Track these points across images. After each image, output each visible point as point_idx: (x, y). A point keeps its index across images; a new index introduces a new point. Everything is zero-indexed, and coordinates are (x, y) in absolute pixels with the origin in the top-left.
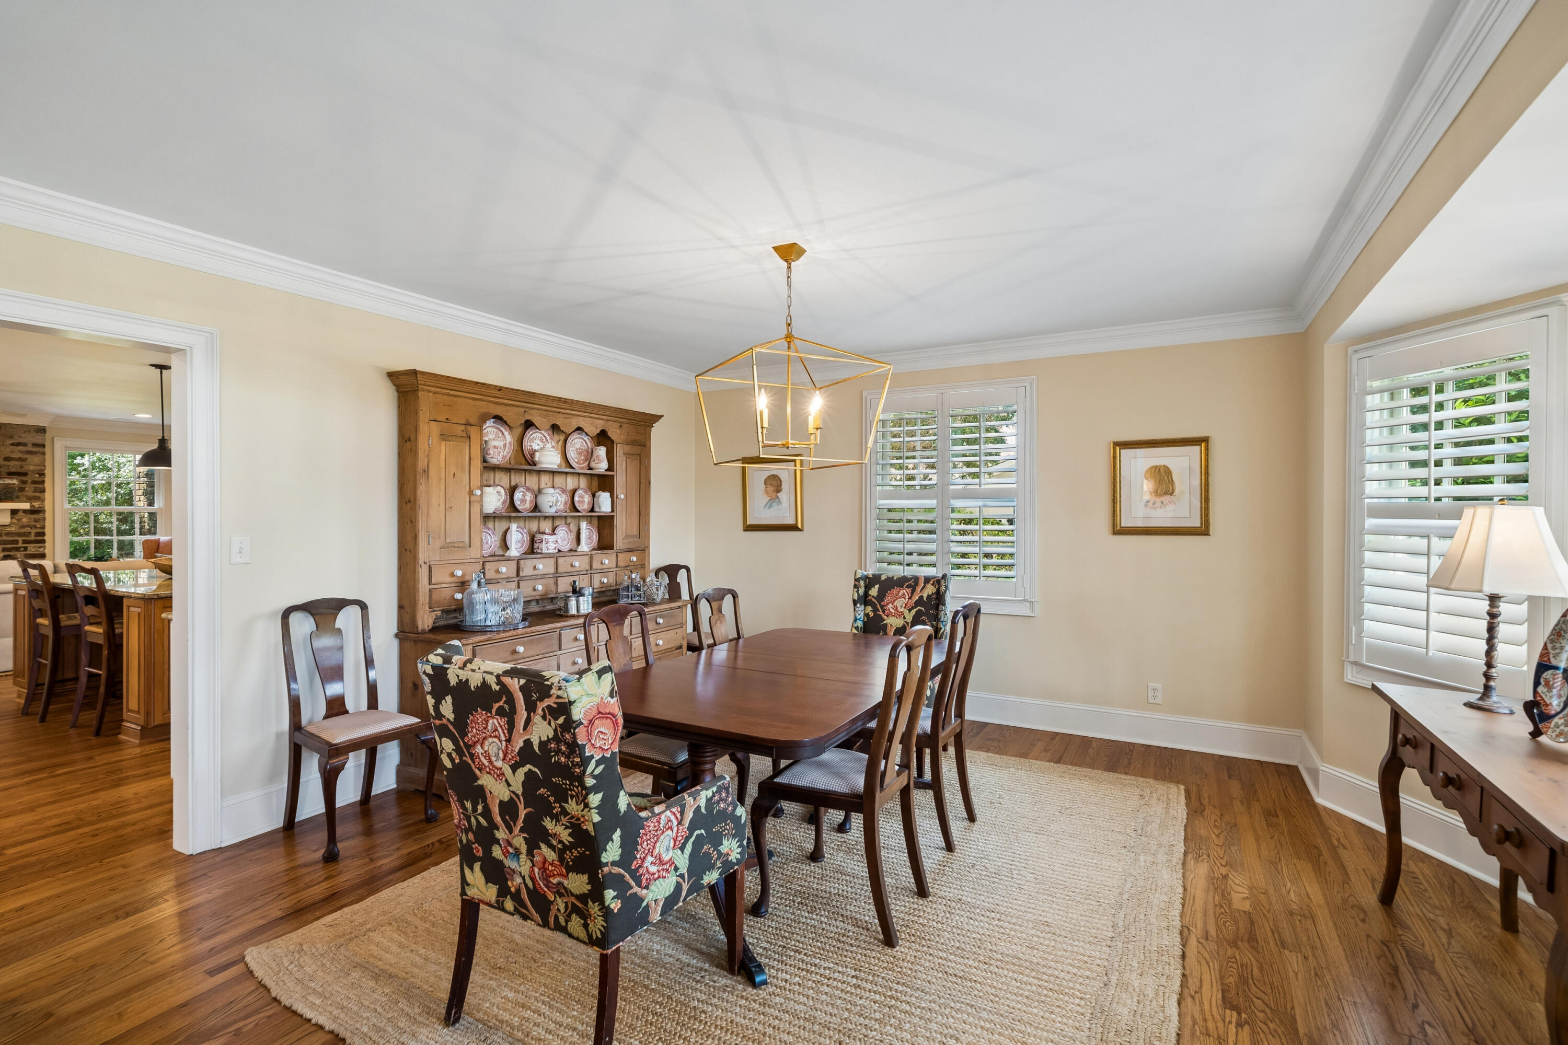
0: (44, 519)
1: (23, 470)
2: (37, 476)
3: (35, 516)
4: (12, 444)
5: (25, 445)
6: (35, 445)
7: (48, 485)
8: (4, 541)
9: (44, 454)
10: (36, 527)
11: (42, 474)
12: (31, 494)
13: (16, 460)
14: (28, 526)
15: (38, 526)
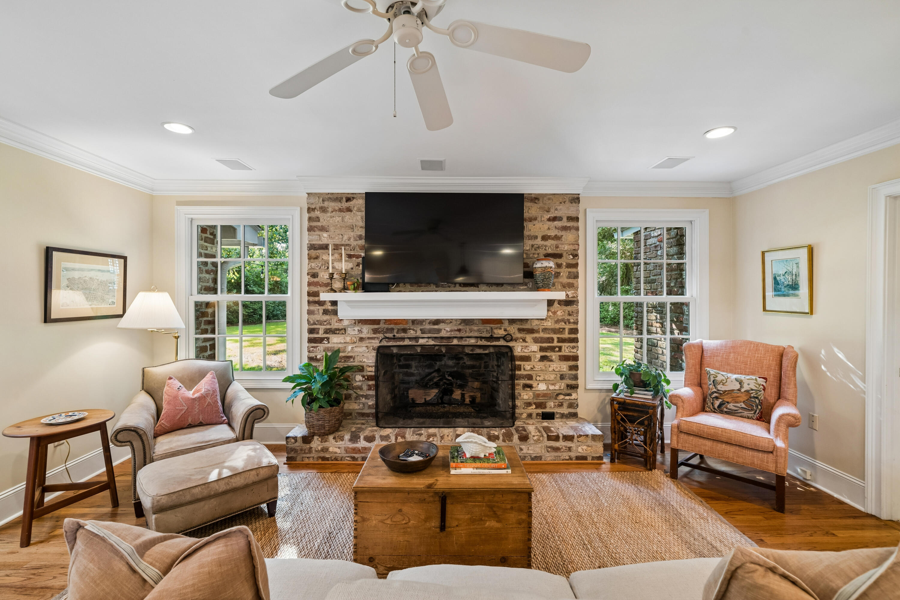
0: (577, 312)
1: (558, 251)
2: (571, 257)
3: (569, 308)
4: (549, 220)
5: (560, 219)
6: (570, 219)
7: (580, 269)
8: (541, 338)
9: (577, 229)
10: (569, 323)
11: (576, 256)
12: (565, 280)
13: (553, 239)
14: (563, 320)
15: (572, 321)
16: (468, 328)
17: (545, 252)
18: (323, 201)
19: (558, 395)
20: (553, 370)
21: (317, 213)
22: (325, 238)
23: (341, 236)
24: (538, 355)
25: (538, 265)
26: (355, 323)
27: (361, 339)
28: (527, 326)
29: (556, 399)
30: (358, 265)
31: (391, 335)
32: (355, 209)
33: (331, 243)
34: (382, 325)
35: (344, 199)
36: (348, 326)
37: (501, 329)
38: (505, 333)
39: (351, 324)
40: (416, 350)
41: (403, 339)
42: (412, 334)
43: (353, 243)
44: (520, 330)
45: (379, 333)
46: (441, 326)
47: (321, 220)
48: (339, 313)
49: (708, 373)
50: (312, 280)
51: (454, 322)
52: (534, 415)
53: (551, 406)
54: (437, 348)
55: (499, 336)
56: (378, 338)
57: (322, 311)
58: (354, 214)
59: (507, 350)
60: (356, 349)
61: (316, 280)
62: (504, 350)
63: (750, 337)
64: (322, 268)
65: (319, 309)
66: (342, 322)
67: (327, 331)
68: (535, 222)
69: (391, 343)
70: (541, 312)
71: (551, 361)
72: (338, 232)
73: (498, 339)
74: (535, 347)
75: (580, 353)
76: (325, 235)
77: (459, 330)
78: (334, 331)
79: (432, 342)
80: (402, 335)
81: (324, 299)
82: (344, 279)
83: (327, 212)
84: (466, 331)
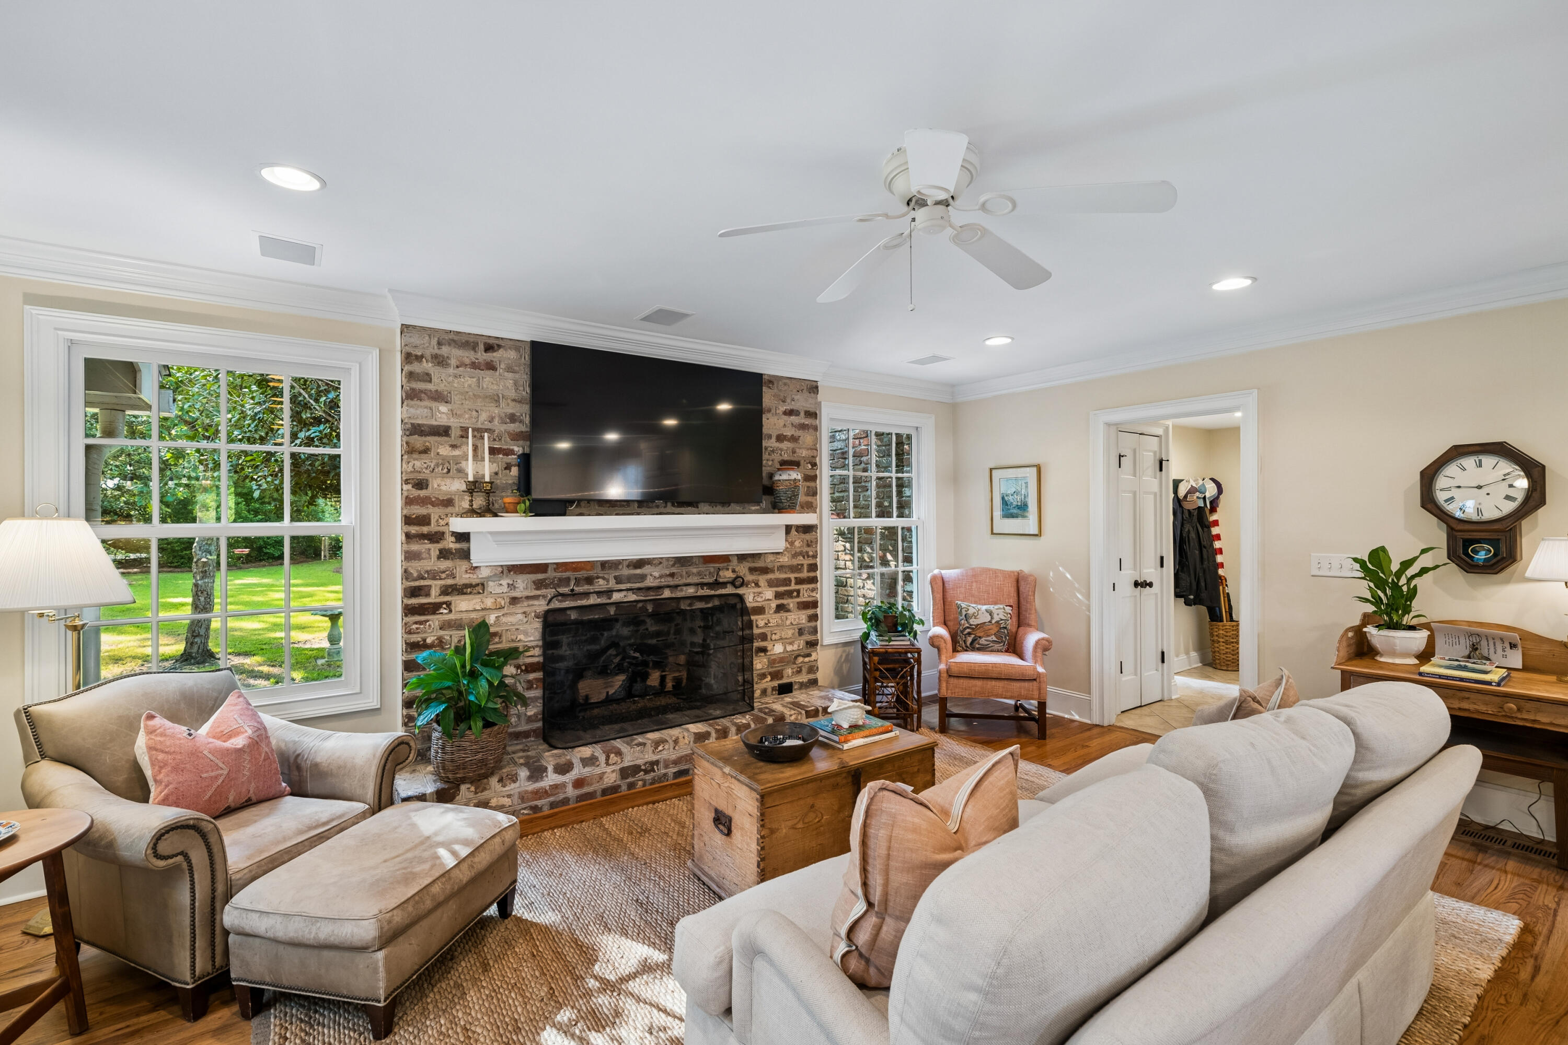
0: (816, 542)
1: (796, 458)
2: (810, 467)
3: (808, 537)
4: (785, 413)
5: (797, 413)
6: (809, 414)
7: (817, 483)
8: (777, 579)
9: (816, 428)
11: (814, 465)
12: (805, 499)
13: (789, 440)
14: (801, 553)
15: (811, 553)
16: (684, 570)
17: (781, 458)
18: (440, 344)
19: (796, 658)
20: (791, 623)
21: (427, 366)
22: (442, 414)
23: (474, 413)
24: (774, 605)
25: (781, 477)
26: (502, 572)
27: (514, 601)
28: (760, 564)
29: (794, 663)
30: (508, 467)
31: (565, 590)
32: (503, 366)
33: (454, 423)
34: (551, 574)
35: (481, 347)
36: (488, 578)
37: (728, 569)
38: (733, 576)
39: (495, 575)
40: (609, 612)
41: (586, 595)
42: (601, 584)
43: (497, 426)
44: (752, 570)
45: (546, 587)
46: (646, 570)
47: (434, 379)
48: (473, 556)
49: (959, 607)
50: (416, 492)
51: (665, 563)
52: (769, 690)
53: (789, 675)
54: (640, 605)
55: (725, 580)
56: (544, 597)
57: (438, 553)
58: (500, 375)
59: (737, 600)
60: (504, 619)
61: (423, 493)
62: (732, 601)
64: (436, 470)
65: (429, 550)
66: (477, 571)
67: (446, 591)
68: (769, 415)
69: (566, 604)
70: (778, 542)
71: (788, 611)
72: (468, 404)
73: (724, 585)
74: (769, 594)
75: (819, 597)
76: (443, 408)
77: (672, 575)
78: (461, 590)
79: (632, 597)
80: (586, 588)
81: (441, 529)
82: (488, 493)
83: (448, 365)
84: (682, 576)
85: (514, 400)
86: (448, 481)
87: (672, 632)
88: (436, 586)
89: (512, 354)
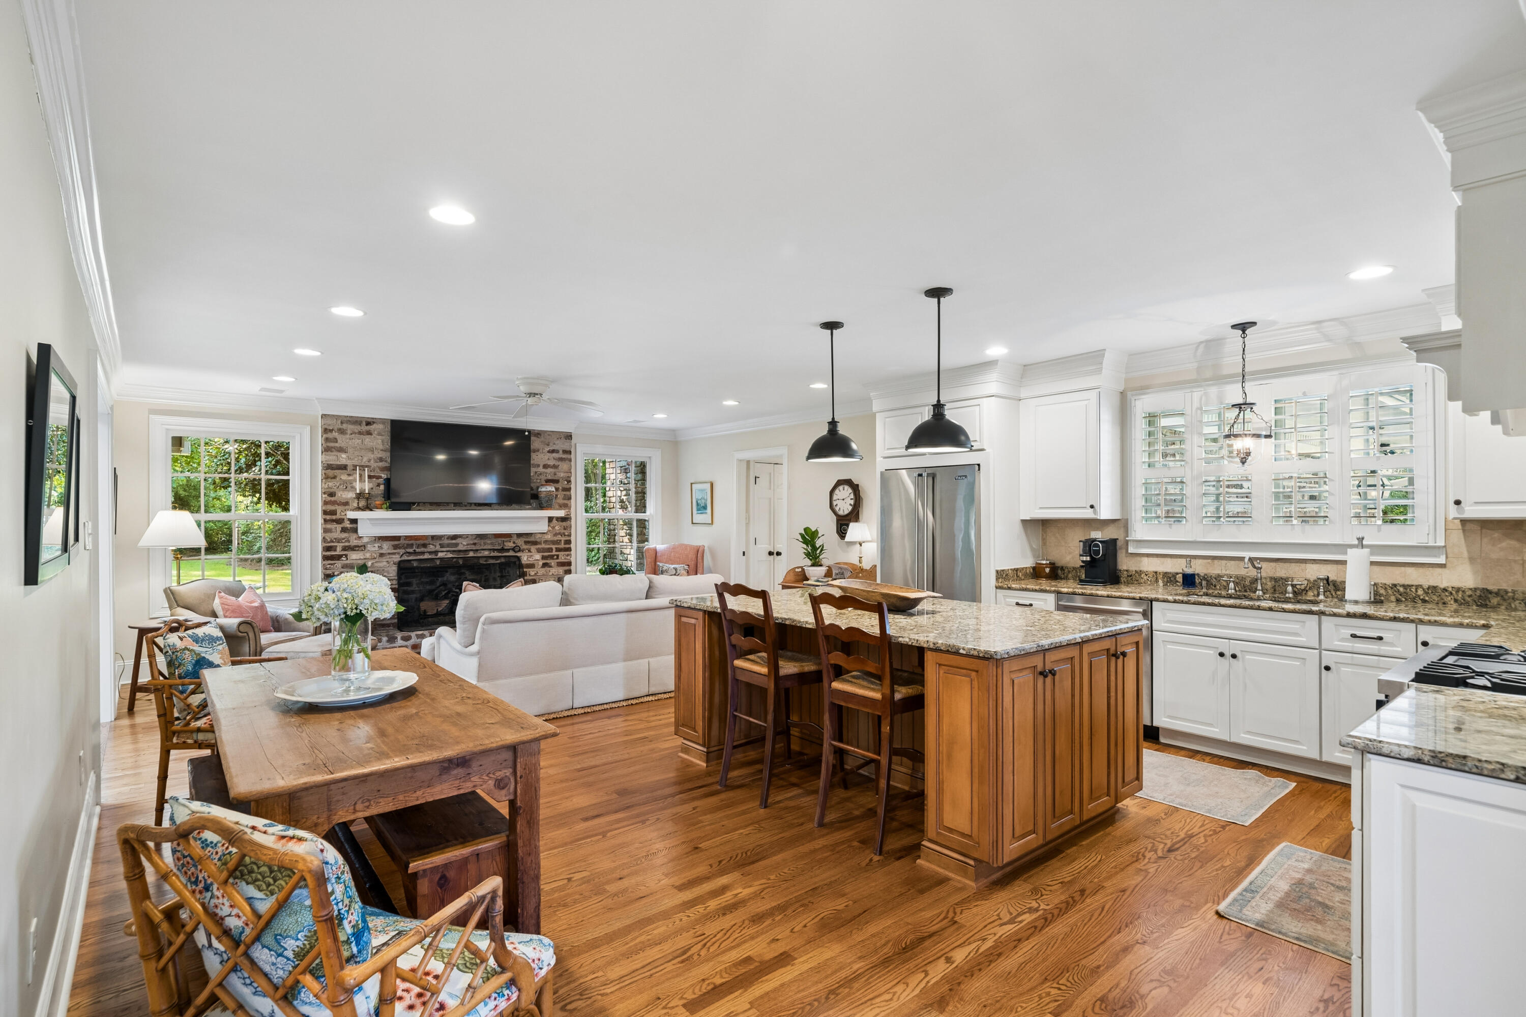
0: (570, 527)
1: (556, 478)
2: (566, 483)
3: (564, 524)
4: (549, 452)
5: (557, 452)
6: (565, 452)
7: (572, 492)
8: (543, 548)
9: (570, 460)
10: (565, 535)
11: (569, 482)
12: (561, 501)
13: (552, 467)
14: (560, 534)
16: (482, 541)
17: (546, 478)
18: (342, 423)
21: (335, 434)
22: (343, 459)
23: (360, 458)
24: (541, 563)
25: (543, 489)
26: (375, 540)
27: (382, 555)
28: (532, 539)
30: (378, 485)
31: (411, 550)
32: (376, 433)
33: (349, 463)
34: (402, 541)
35: (364, 423)
36: (368, 543)
37: (510, 542)
38: (514, 545)
39: (371, 541)
40: (434, 563)
41: (423, 553)
42: (431, 548)
43: (373, 464)
44: (526, 543)
45: (400, 548)
46: (458, 541)
47: (339, 441)
48: (359, 531)
49: (659, 566)
50: (329, 499)
51: (470, 537)
54: (455, 560)
55: (509, 548)
56: (398, 553)
57: (341, 529)
58: (375, 438)
59: (516, 560)
60: (376, 565)
61: (333, 499)
62: (513, 560)
63: (686, 542)
64: (340, 487)
65: (336, 528)
66: (361, 539)
67: (345, 549)
68: (537, 453)
69: (411, 558)
70: (543, 527)
71: (551, 567)
72: (357, 453)
73: (508, 550)
74: (538, 556)
75: (573, 560)
76: (344, 456)
77: (475, 544)
78: (353, 548)
79: (450, 555)
80: (422, 549)
81: (342, 517)
82: (367, 499)
83: (346, 433)
84: (480, 545)
85: (382, 450)
86: (346, 493)
87: (483, 580)
88: (339, 546)
89: (381, 426)
